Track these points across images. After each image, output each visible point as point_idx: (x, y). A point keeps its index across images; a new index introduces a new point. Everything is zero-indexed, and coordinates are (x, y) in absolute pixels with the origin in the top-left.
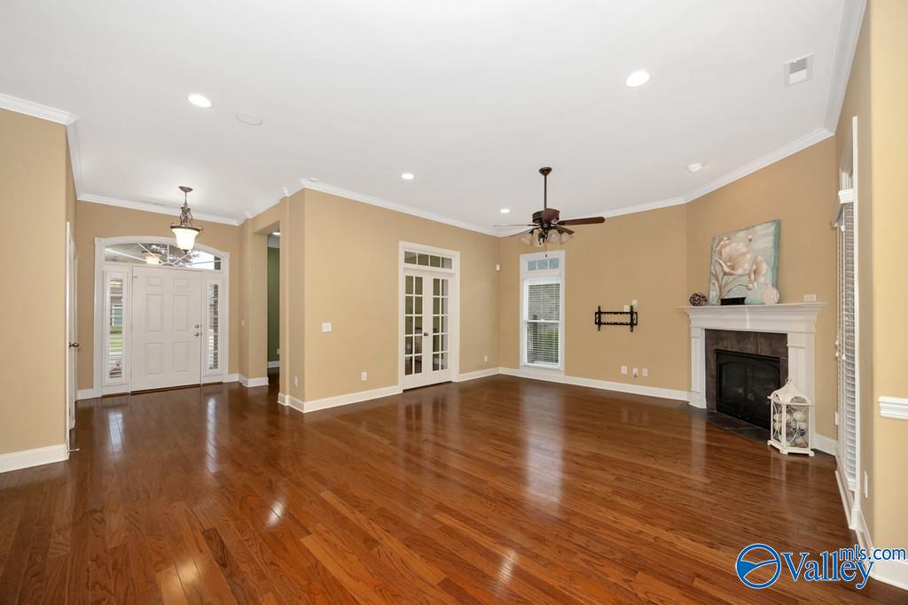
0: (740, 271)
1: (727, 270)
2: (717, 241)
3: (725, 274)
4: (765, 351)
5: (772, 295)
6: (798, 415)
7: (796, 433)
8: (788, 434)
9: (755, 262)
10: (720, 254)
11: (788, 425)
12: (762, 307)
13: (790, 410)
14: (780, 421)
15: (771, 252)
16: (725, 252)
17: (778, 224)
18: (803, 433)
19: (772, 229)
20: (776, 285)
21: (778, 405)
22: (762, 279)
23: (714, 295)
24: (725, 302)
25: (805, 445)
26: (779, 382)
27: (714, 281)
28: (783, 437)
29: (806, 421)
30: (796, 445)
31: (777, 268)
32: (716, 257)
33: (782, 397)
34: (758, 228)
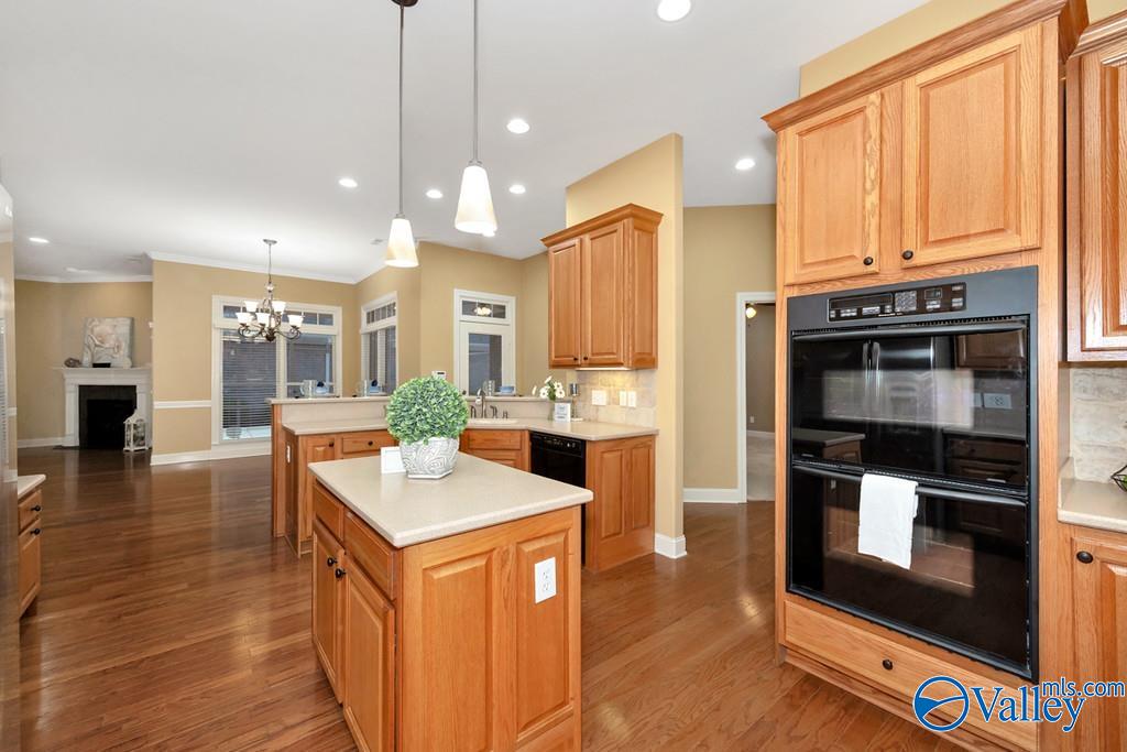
0: (107, 345)
1: (97, 343)
2: (90, 320)
3: (96, 345)
4: (124, 397)
5: (127, 363)
6: (140, 430)
7: (139, 439)
8: (134, 441)
9: (117, 340)
10: (92, 331)
11: (134, 436)
12: (120, 370)
13: (135, 427)
14: (130, 434)
15: (128, 336)
16: (97, 330)
17: (133, 320)
18: (143, 438)
19: (128, 322)
20: (131, 356)
21: (129, 426)
22: (122, 352)
23: (87, 359)
24: (95, 366)
25: (144, 445)
26: (131, 413)
27: (87, 349)
28: (132, 444)
29: (144, 431)
30: (139, 445)
31: (132, 346)
32: (88, 332)
33: (131, 420)
34: (120, 319)
